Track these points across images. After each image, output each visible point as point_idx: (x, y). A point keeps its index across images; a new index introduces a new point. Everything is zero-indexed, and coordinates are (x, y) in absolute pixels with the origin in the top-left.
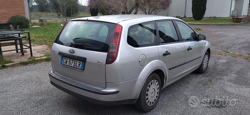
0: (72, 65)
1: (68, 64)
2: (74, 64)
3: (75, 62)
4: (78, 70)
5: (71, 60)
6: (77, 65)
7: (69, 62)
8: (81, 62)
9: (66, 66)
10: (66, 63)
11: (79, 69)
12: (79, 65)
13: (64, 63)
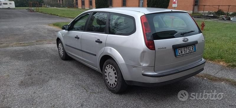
0: (188, 52)
1: (183, 53)
2: (189, 50)
3: (189, 48)
4: (192, 53)
5: (185, 48)
6: (191, 50)
7: (184, 50)
8: (193, 46)
9: (182, 55)
10: (182, 52)
11: (194, 52)
12: (193, 49)
13: (179, 54)
